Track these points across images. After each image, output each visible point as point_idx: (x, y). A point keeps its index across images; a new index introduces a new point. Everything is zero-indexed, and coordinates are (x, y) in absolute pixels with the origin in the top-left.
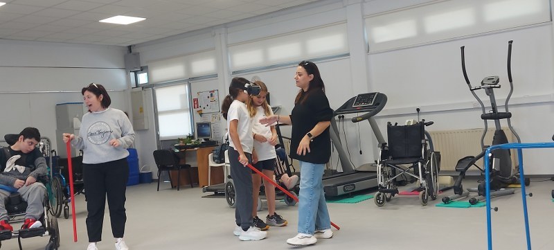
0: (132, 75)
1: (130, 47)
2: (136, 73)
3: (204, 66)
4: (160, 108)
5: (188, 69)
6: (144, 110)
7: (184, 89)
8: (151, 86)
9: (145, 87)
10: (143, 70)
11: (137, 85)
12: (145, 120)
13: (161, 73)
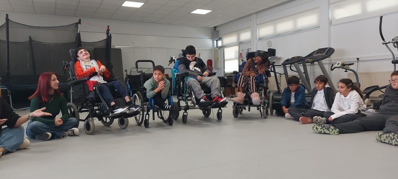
0: (215, 41)
1: (215, 28)
2: (217, 40)
3: (246, 36)
4: (226, 58)
5: (239, 38)
6: (219, 59)
7: (236, 48)
8: (223, 47)
9: (220, 48)
10: (220, 39)
11: (217, 47)
12: (219, 64)
13: (227, 40)
